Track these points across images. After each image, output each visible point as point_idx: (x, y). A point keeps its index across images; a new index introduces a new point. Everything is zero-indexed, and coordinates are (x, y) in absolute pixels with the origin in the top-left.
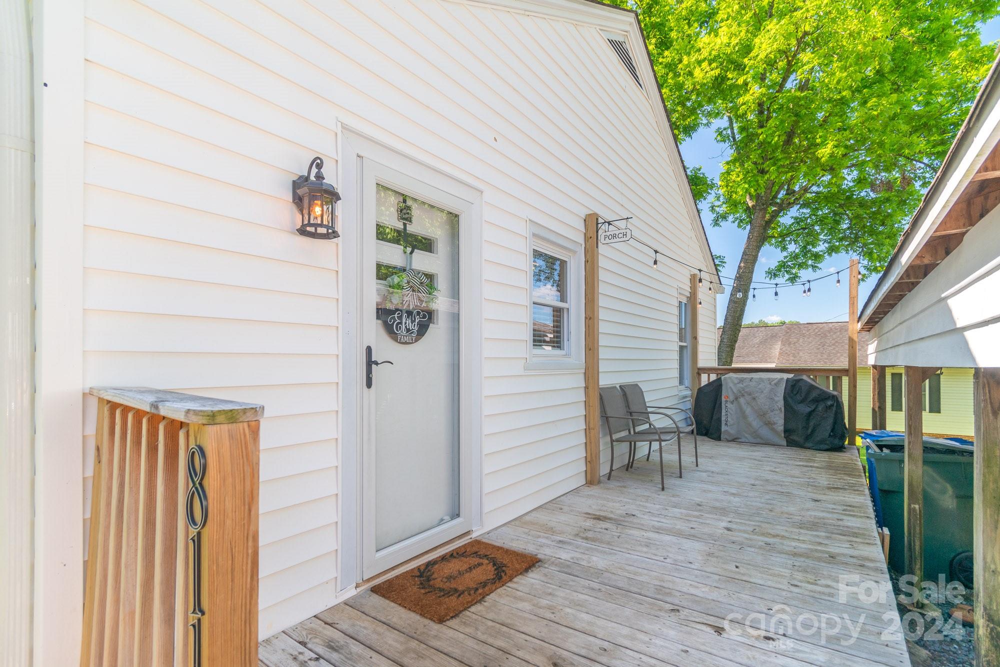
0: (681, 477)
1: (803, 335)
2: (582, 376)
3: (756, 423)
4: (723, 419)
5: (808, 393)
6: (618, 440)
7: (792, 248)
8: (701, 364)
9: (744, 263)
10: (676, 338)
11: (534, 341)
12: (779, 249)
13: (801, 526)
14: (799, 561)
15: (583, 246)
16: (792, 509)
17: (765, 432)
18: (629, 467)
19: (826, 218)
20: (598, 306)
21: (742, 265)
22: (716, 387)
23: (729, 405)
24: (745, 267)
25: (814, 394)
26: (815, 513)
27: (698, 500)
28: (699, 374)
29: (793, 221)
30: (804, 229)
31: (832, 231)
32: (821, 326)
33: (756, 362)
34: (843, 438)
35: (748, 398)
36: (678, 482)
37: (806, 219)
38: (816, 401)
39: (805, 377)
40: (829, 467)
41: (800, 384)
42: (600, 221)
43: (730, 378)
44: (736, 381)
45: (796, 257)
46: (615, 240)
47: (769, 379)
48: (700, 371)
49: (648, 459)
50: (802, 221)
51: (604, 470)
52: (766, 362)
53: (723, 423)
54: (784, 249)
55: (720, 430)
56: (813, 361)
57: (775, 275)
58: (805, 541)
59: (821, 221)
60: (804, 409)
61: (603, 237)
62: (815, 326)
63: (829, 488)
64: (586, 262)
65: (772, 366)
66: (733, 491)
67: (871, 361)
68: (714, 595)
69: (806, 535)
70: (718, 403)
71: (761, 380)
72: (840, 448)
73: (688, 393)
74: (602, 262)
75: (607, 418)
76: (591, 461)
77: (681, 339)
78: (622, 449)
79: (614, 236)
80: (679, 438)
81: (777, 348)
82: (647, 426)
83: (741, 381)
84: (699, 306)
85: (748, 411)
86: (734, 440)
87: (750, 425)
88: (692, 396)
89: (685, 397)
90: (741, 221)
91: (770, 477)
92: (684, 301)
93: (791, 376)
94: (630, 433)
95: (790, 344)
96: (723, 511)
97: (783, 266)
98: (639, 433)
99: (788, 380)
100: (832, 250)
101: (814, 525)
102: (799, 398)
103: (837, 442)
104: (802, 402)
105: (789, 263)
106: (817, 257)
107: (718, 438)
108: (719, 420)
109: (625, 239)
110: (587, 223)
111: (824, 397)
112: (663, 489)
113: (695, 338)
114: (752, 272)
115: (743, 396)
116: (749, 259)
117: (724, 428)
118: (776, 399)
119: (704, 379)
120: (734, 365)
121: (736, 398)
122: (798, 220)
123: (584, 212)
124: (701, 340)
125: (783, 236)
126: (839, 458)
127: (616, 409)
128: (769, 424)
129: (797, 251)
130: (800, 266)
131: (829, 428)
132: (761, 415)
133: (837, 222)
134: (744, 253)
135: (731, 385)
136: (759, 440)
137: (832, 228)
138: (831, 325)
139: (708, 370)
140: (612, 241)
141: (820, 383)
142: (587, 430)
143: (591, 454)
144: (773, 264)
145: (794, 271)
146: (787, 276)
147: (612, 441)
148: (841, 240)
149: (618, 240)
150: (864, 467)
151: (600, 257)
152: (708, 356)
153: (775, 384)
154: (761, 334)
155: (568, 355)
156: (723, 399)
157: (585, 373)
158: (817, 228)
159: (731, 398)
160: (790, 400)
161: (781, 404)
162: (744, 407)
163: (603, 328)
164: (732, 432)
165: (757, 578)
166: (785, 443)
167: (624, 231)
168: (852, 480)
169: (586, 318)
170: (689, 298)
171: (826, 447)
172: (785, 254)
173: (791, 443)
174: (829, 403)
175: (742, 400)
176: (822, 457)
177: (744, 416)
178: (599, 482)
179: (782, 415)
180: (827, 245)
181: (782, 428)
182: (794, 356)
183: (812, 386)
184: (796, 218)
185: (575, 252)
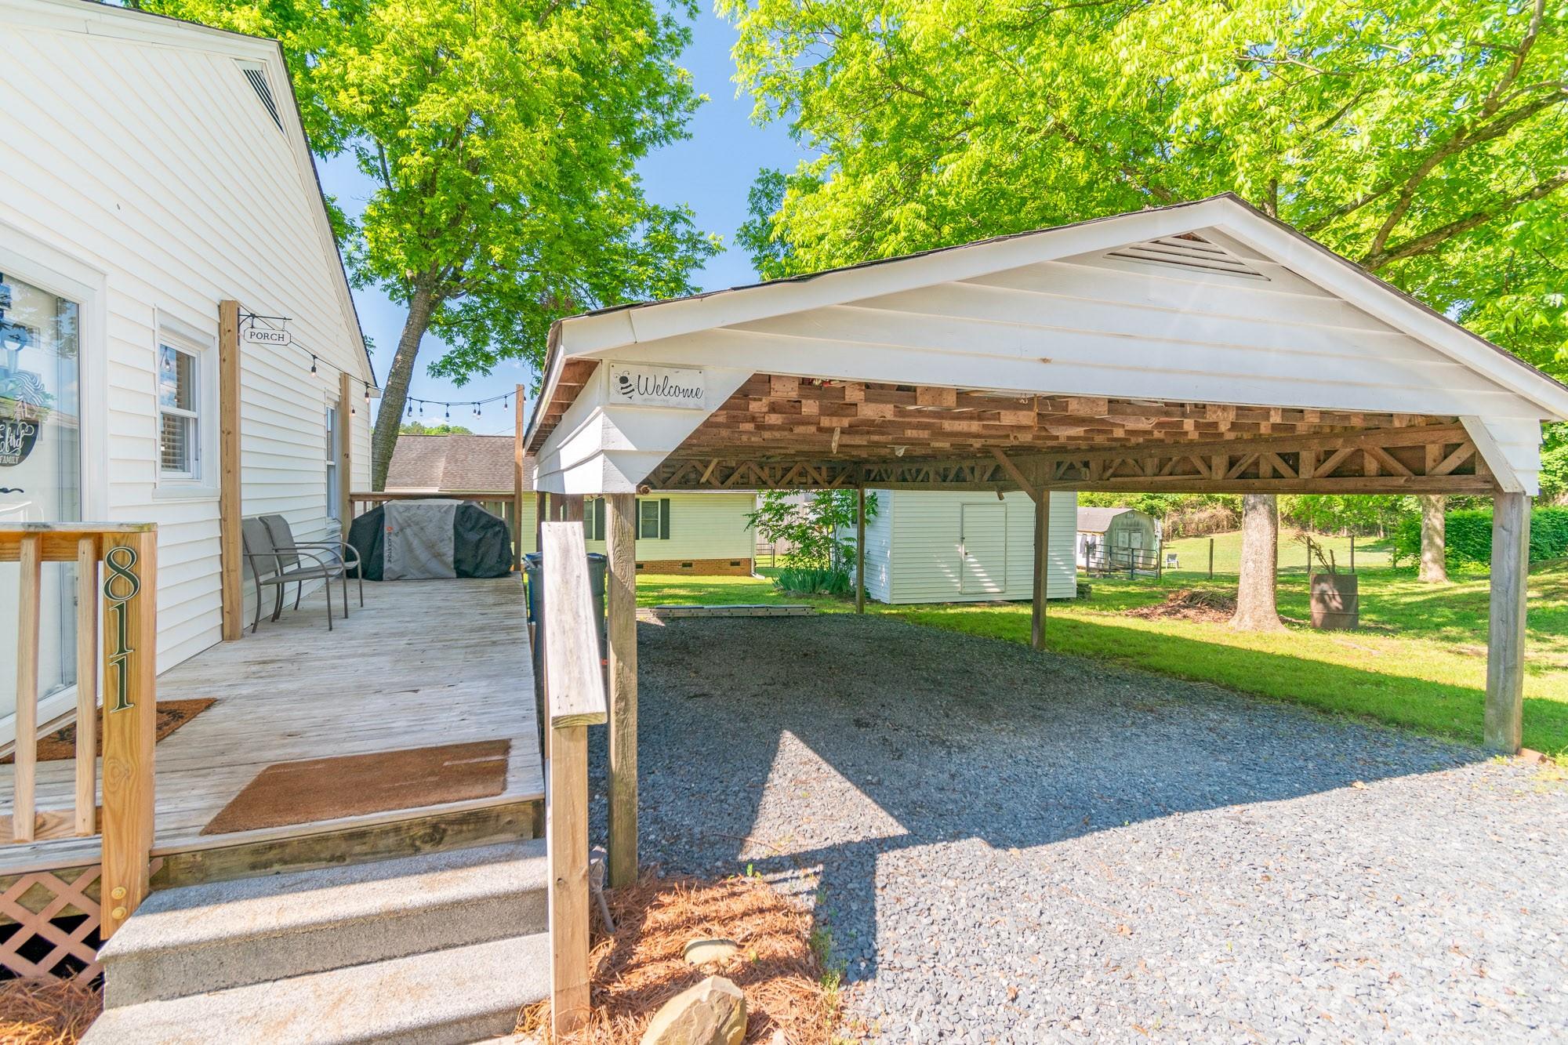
0: (346, 617)
1: (473, 451)
2: (217, 506)
3: (423, 555)
4: (386, 554)
5: (478, 520)
6: (266, 583)
7: (460, 341)
8: (354, 489)
9: (402, 355)
10: (323, 455)
11: (164, 461)
12: (444, 340)
13: (472, 631)
14: (469, 650)
15: (218, 339)
16: (463, 623)
17: (435, 566)
18: (276, 616)
19: (498, 313)
20: (240, 418)
21: (399, 357)
22: (377, 517)
23: (393, 538)
24: (403, 362)
25: (483, 521)
26: (481, 621)
27: (374, 631)
28: (352, 502)
29: (461, 308)
30: (474, 321)
31: (505, 328)
32: (493, 440)
33: (413, 485)
34: (509, 564)
35: (416, 528)
36: (345, 621)
37: (477, 308)
38: (485, 528)
39: (474, 504)
40: (496, 590)
41: (471, 511)
42: (242, 312)
43: (394, 506)
44: (401, 510)
45: (463, 354)
46: (266, 341)
47: (439, 506)
48: (354, 498)
49: (296, 608)
50: (472, 311)
51: (247, 622)
52: (425, 484)
53: (386, 559)
54: (451, 341)
55: (382, 568)
56: (483, 484)
57: (440, 373)
58: (475, 638)
59: (493, 315)
60: (473, 537)
61: (248, 334)
62: (486, 440)
63: (495, 605)
64: (223, 360)
65: (435, 490)
66: (408, 619)
67: (535, 488)
68: (408, 678)
69: (475, 635)
70: (380, 535)
71: (430, 507)
72: (506, 574)
73: (338, 526)
74: (244, 362)
75: (251, 557)
76: (229, 612)
77: (330, 456)
78: (269, 593)
79: (265, 336)
80: (327, 584)
81: (440, 466)
82: (295, 567)
83: (408, 508)
84: (352, 415)
85: (415, 543)
86: (399, 578)
87: (417, 559)
88: (342, 530)
89: (333, 532)
90: (395, 291)
91: (441, 604)
92: (332, 406)
93: (461, 502)
94: (277, 574)
95: (456, 461)
96: (402, 634)
97: (448, 362)
98: (287, 574)
99: (458, 507)
100: (505, 352)
101: (481, 629)
102: (469, 525)
103: (504, 567)
104: (471, 529)
105: (457, 360)
106: (488, 358)
107: (380, 578)
108: (381, 557)
109: (281, 342)
110: (223, 311)
111: (494, 523)
112: (331, 629)
113: (347, 456)
114: (412, 367)
115: (409, 526)
116: (408, 349)
117: (386, 565)
118: (446, 527)
119: (359, 509)
120: (388, 490)
121: (402, 530)
122: (468, 309)
123: (217, 297)
124: (353, 458)
125: (450, 325)
126: (504, 582)
127: (259, 545)
128: (438, 556)
129: (466, 346)
130: (469, 366)
131: (497, 554)
132: (430, 546)
133: (510, 322)
134: (402, 343)
135: (395, 514)
136: (427, 575)
137: (504, 326)
138: (503, 440)
139: (363, 497)
140: (262, 340)
141: (490, 511)
142: (225, 573)
143: (231, 603)
144: (438, 360)
145: (462, 371)
146: (453, 376)
147: (258, 585)
148: (515, 342)
149: (271, 341)
150: (525, 588)
151: (242, 355)
152: (361, 479)
153: (445, 512)
154: (419, 445)
155: (198, 478)
156: (386, 531)
157: (220, 502)
158: (488, 322)
159: (396, 529)
160: (461, 529)
161: (451, 533)
162: (411, 538)
163: (245, 444)
164: (397, 569)
165: (440, 663)
166: (454, 575)
167: (281, 333)
168: (514, 597)
169: (222, 432)
170: (338, 404)
171: (495, 574)
172: (451, 347)
173: (462, 574)
174: (497, 529)
175: (408, 531)
176: (490, 583)
177: (410, 549)
178: (243, 636)
179: (452, 545)
180: (498, 346)
181: (452, 559)
182: (462, 478)
183: (481, 512)
184: (465, 305)
185: (206, 347)
